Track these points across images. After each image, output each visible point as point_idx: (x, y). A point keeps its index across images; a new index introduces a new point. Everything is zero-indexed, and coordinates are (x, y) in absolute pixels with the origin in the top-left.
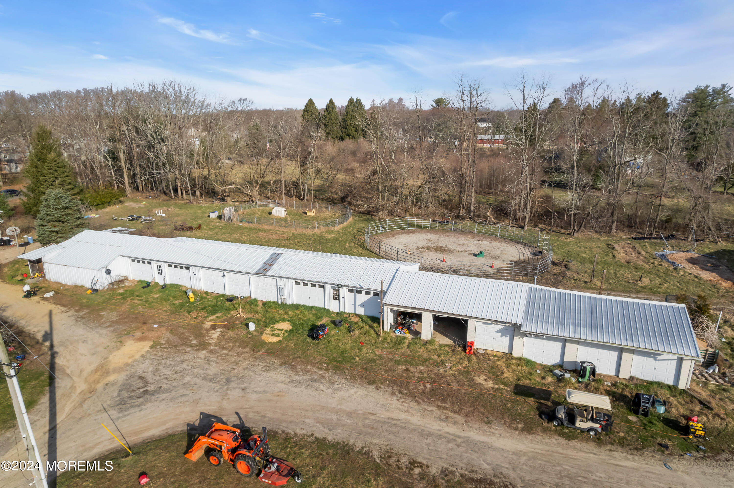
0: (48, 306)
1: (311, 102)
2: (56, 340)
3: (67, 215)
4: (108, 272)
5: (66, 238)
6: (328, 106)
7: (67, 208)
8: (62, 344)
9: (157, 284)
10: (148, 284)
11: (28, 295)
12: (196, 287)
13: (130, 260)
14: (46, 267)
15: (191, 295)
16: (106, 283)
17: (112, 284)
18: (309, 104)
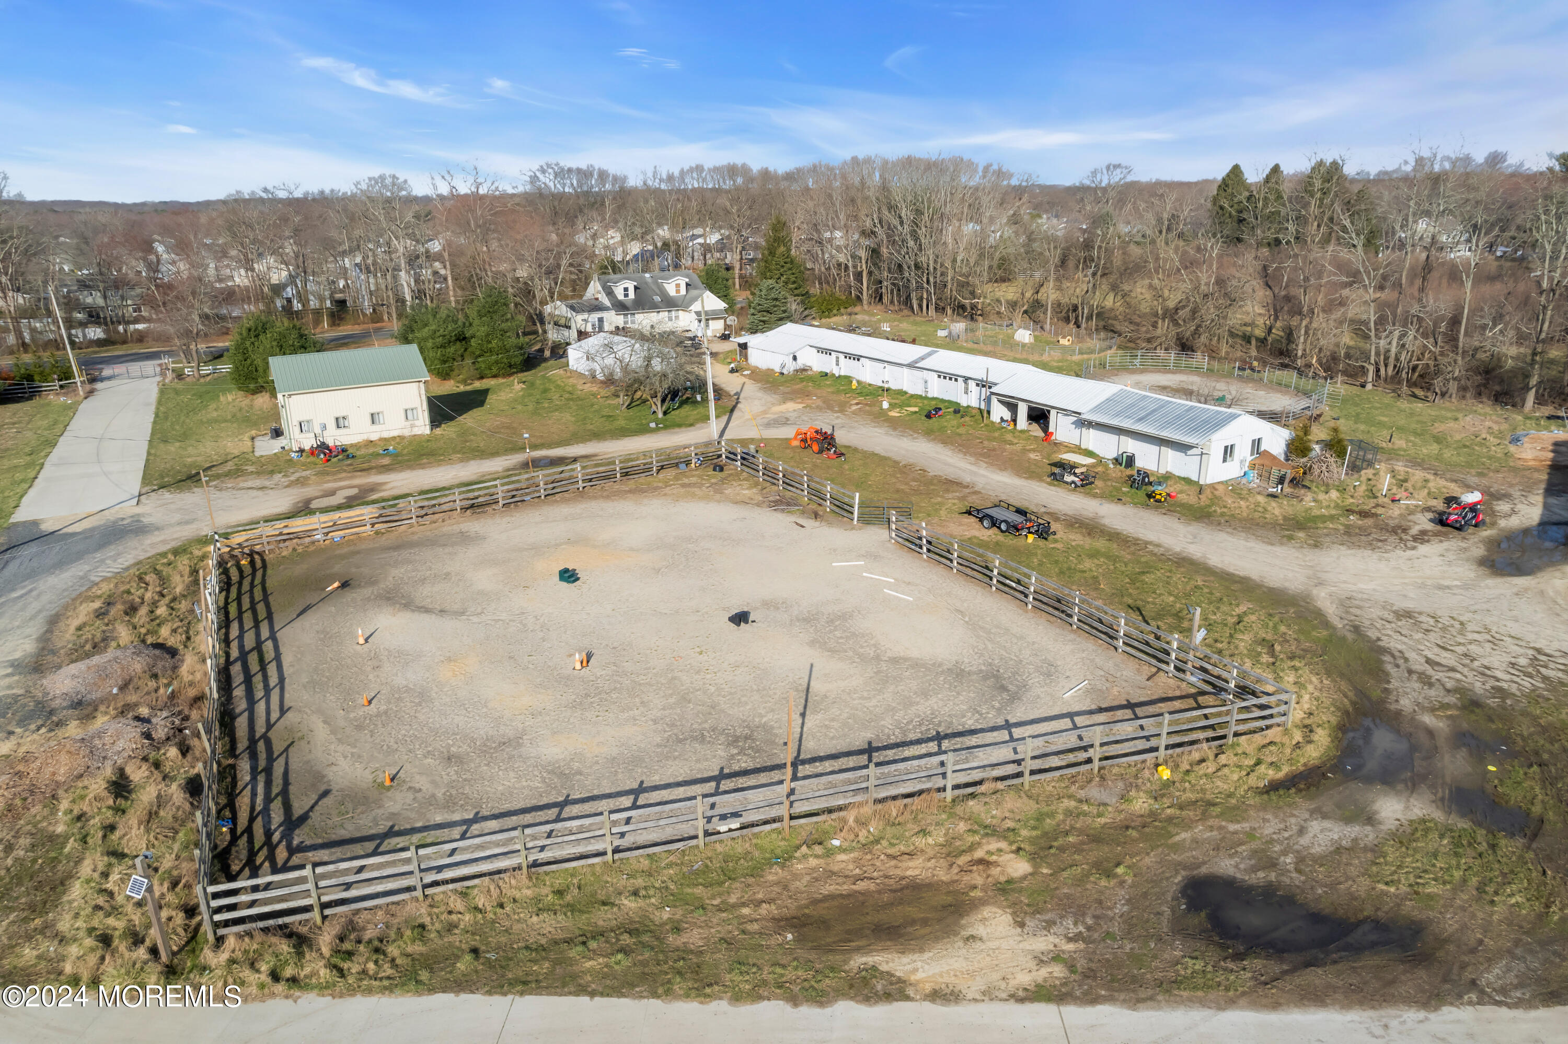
0: (744, 379)
1: (1236, 171)
2: (742, 396)
3: (775, 306)
4: (795, 358)
5: (771, 329)
6: (1267, 180)
7: (776, 299)
8: (745, 398)
9: (833, 375)
10: (826, 374)
11: (732, 371)
12: (863, 379)
13: (815, 350)
14: (750, 350)
15: (854, 382)
16: (792, 369)
17: (797, 371)
18: (1232, 176)
